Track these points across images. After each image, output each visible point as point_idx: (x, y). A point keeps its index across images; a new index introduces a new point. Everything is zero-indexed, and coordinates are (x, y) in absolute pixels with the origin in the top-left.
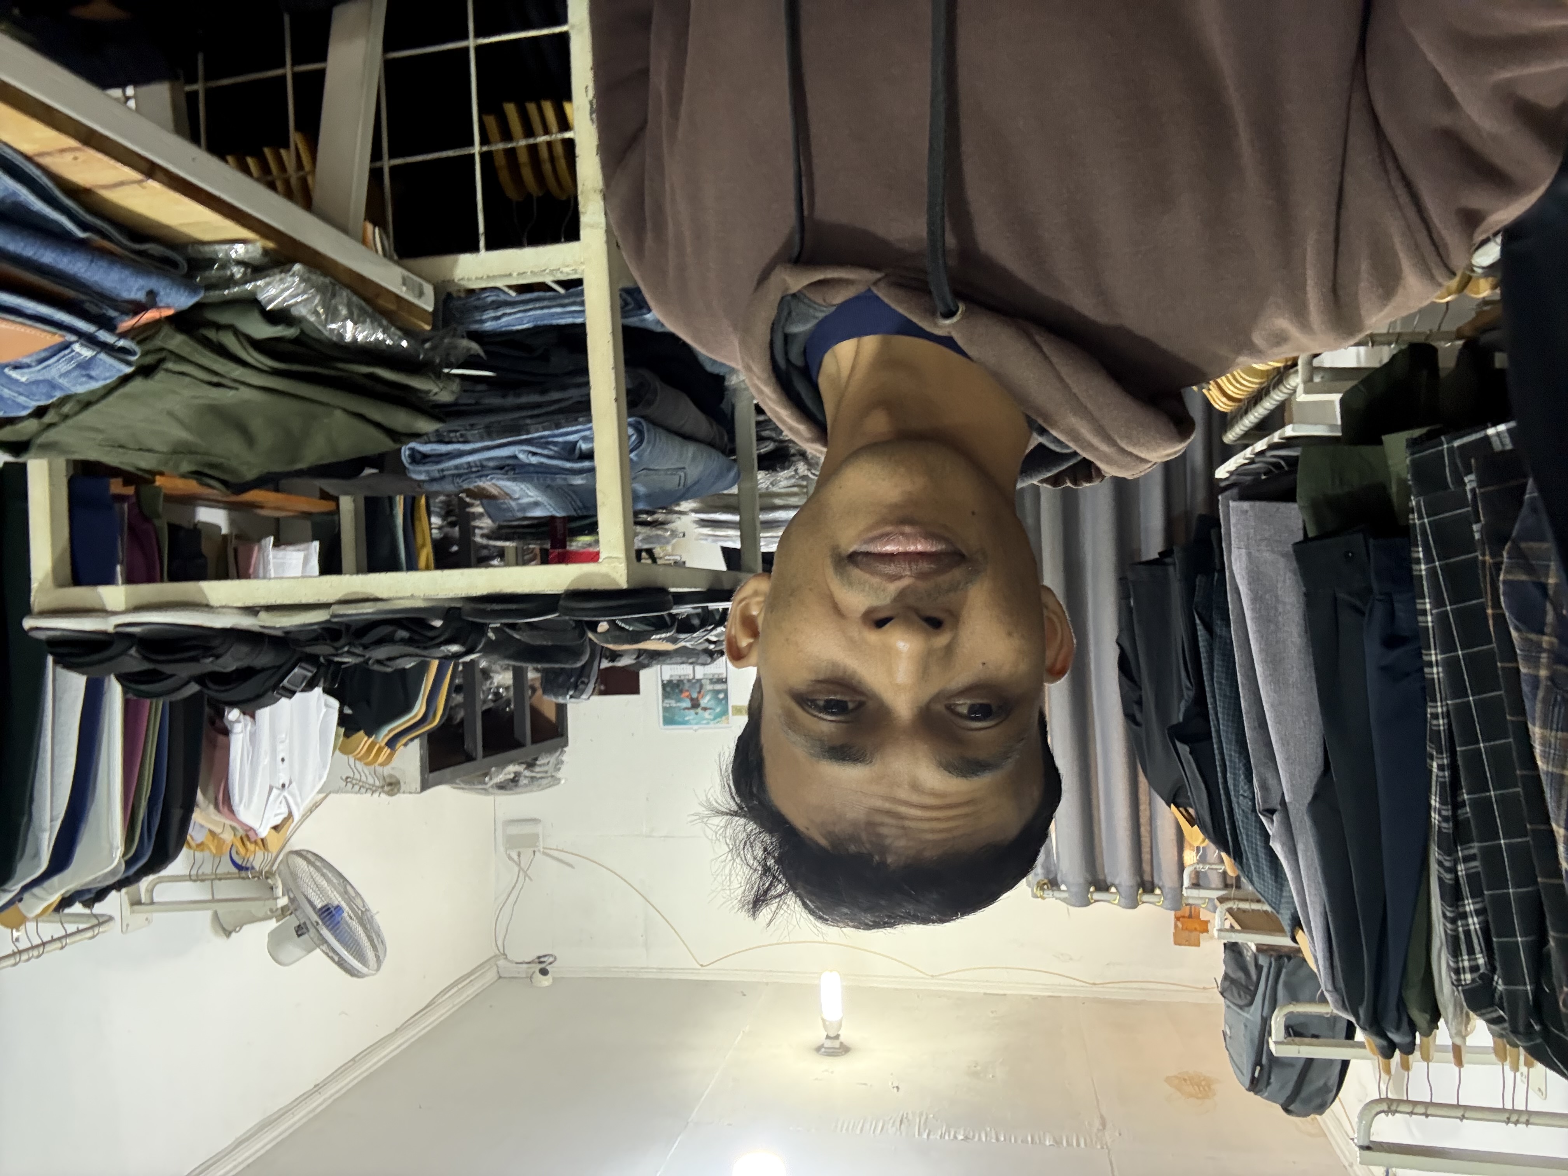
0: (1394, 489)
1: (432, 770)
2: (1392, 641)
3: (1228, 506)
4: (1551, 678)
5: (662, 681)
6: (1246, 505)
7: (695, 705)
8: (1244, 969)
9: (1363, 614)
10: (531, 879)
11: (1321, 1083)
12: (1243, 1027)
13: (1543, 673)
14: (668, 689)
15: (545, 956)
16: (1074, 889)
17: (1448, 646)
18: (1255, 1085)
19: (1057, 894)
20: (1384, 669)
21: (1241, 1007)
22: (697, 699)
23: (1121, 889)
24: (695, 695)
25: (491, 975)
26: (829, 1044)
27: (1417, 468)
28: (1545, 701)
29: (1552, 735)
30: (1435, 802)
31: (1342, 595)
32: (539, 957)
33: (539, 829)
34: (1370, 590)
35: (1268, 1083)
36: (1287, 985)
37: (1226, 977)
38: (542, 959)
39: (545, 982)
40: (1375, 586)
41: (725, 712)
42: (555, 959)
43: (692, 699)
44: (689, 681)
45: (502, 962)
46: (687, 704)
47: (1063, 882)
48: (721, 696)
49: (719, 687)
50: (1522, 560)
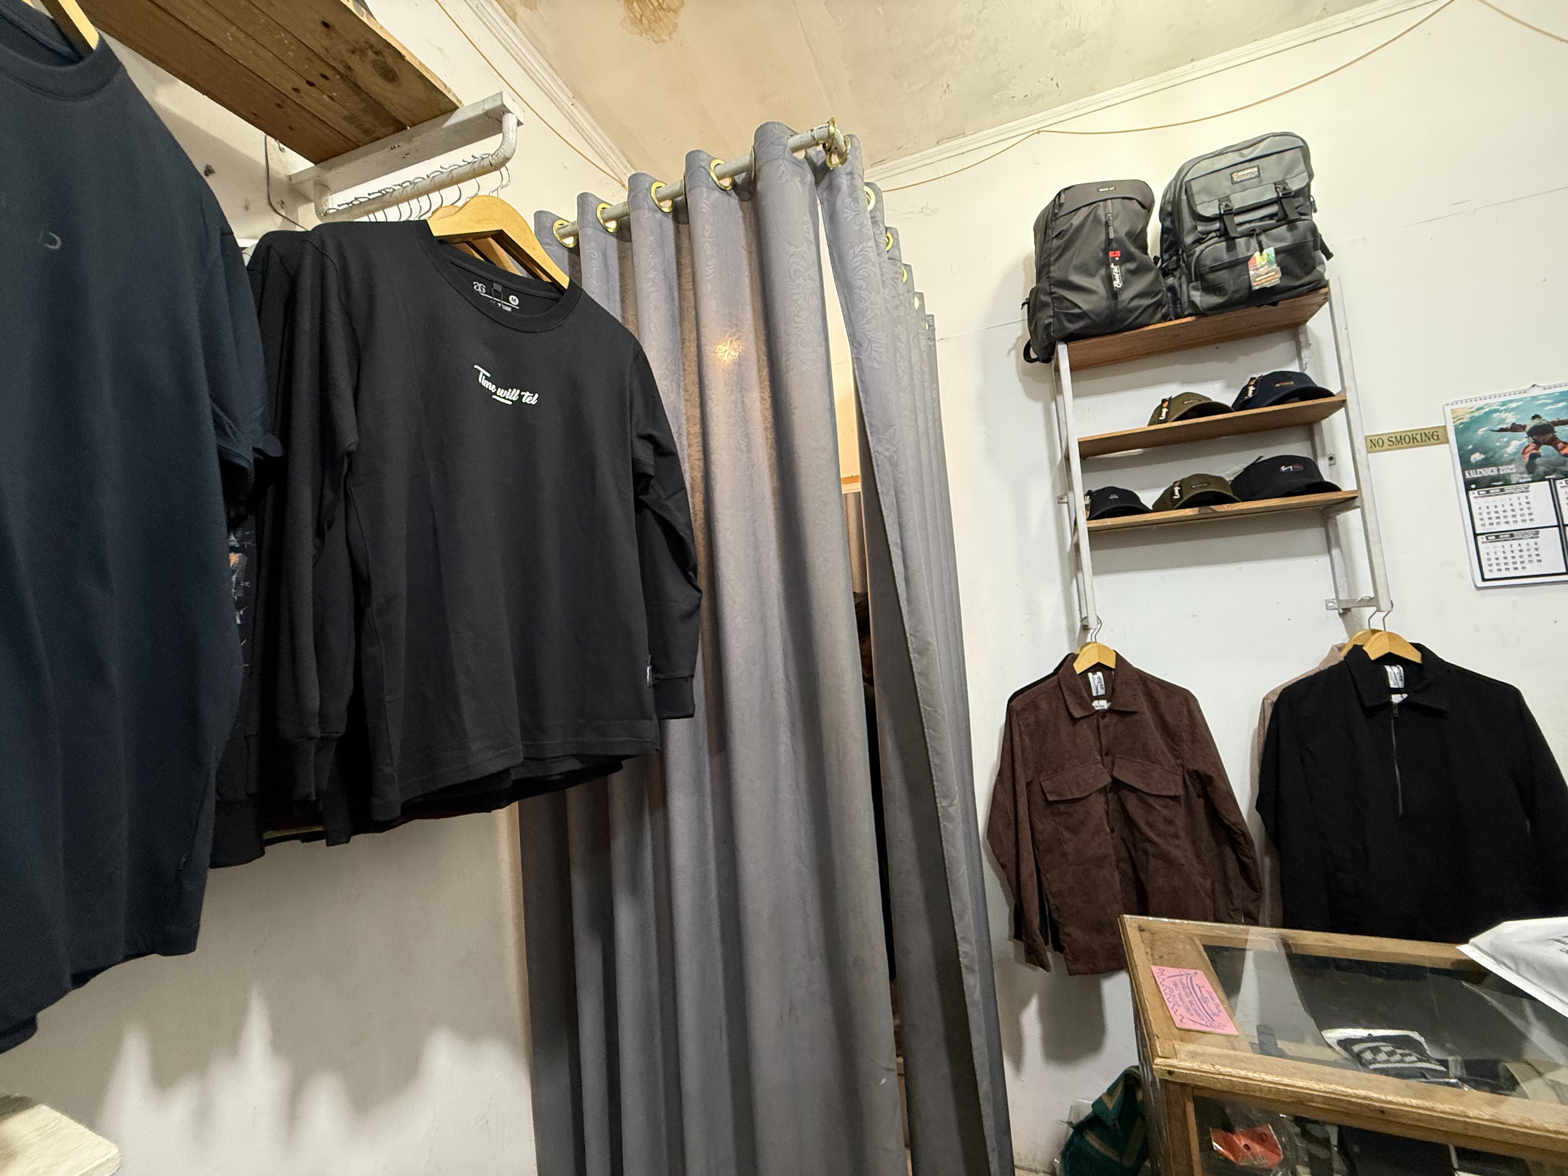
7: (1542, 433)
22: (1538, 444)
24: (1545, 450)
41: (1464, 429)
43: (1551, 442)
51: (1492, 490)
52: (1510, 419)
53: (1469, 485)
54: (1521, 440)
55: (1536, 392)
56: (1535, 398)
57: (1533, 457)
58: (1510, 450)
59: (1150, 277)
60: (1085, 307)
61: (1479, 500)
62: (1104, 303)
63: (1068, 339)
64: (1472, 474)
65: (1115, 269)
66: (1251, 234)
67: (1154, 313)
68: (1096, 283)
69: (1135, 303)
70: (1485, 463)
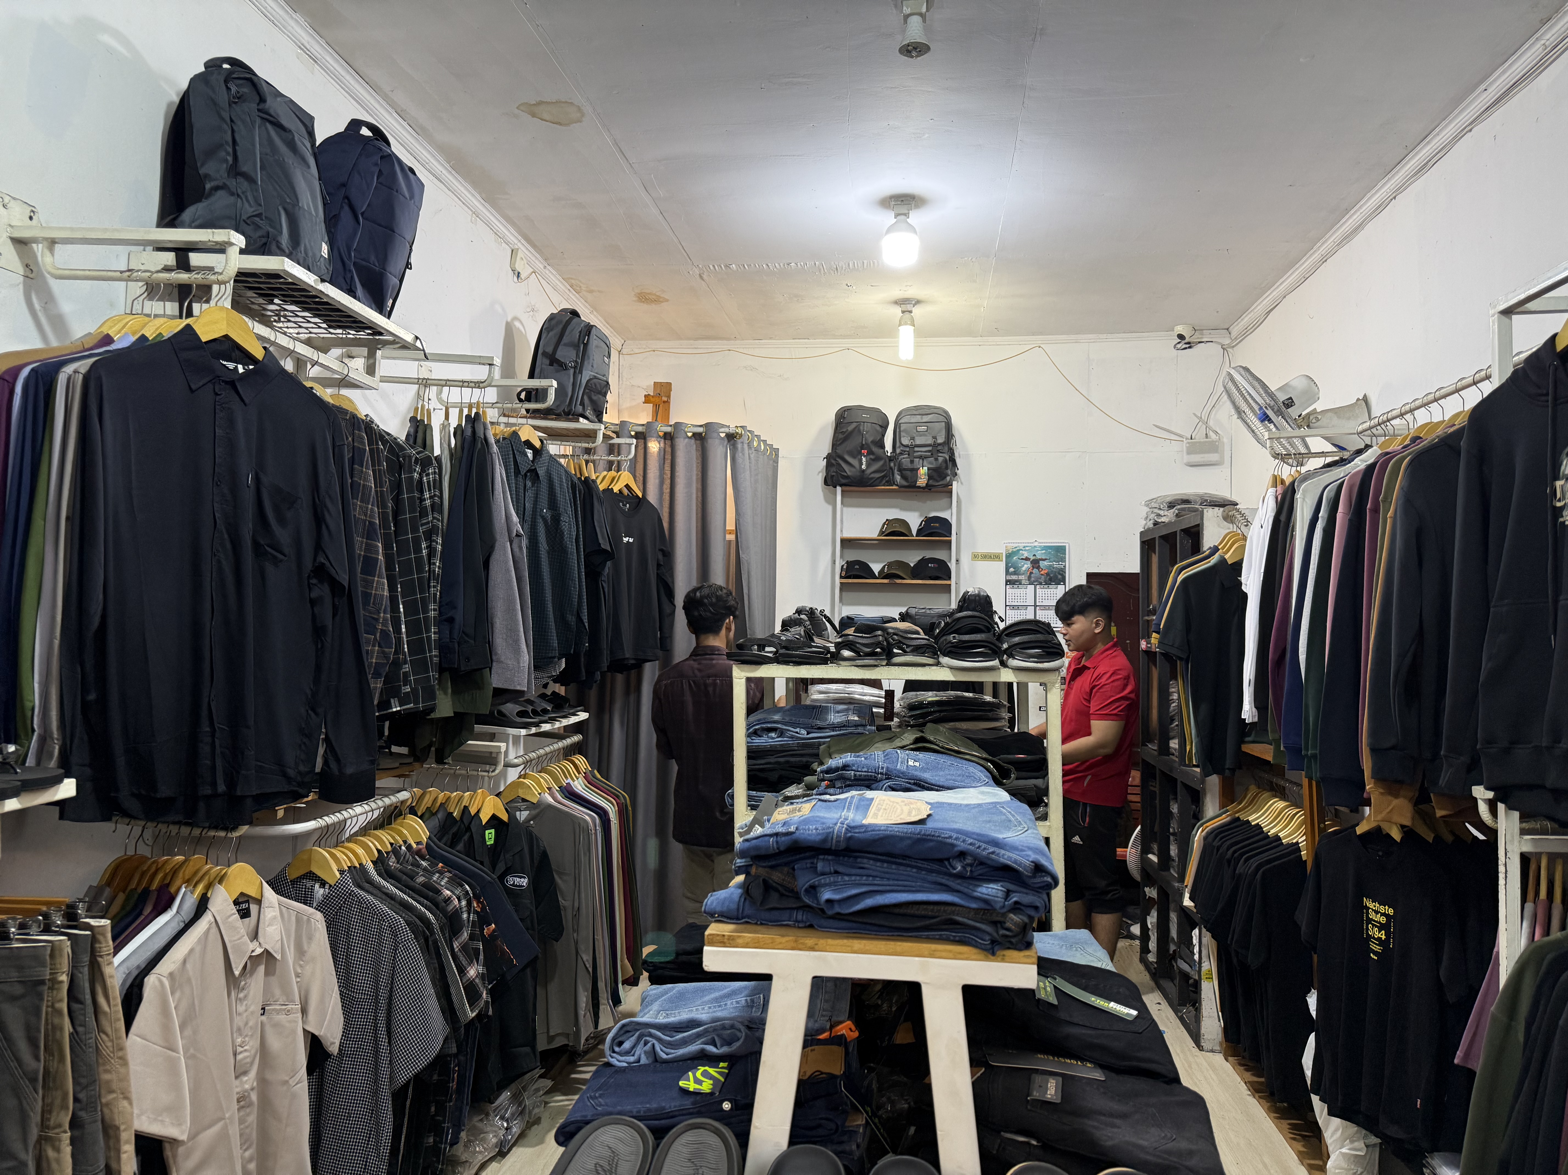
0: (450, 691)
1: (1198, 525)
2: (451, 620)
3: (528, 688)
4: (379, 613)
5: (1065, 584)
6: (518, 688)
7: (1035, 563)
8: (592, 401)
9: (463, 632)
10: (1195, 414)
11: (551, 334)
12: (595, 366)
13: (382, 615)
14: (1060, 577)
15: (1185, 348)
16: (715, 435)
17: (426, 619)
18: (589, 329)
19: (727, 430)
20: (455, 608)
21: (595, 377)
22: (1033, 567)
23: (684, 435)
24: (1035, 571)
25: (1235, 330)
26: (909, 307)
27: (433, 697)
28: (382, 605)
29: (380, 592)
30: (439, 547)
31: (472, 642)
32: (1190, 347)
33: (1187, 458)
34: (459, 644)
35: (580, 332)
36: (567, 395)
37: (605, 395)
38: (1187, 346)
39: (1180, 329)
40: (456, 645)
41: (1009, 556)
42: (1175, 347)
43: (1038, 567)
44: (1041, 584)
45: (1227, 341)
46: (1042, 564)
47: (722, 439)
48: (1012, 570)
49: (1014, 577)
50: (386, 656)
51: (1016, 586)
52: (1026, 554)
53: (1008, 582)
54: (1027, 566)
55: (1036, 544)
56: (1035, 547)
57: (1031, 573)
58: (1024, 569)
59: (881, 463)
60: (849, 473)
61: (1010, 591)
62: (858, 474)
63: (841, 485)
64: (1009, 578)
65: (864, 459)
66: (920, 457)
67: (881, 481)
68: (854, 462)
69: (872, 475)
70: (1015, 573)
